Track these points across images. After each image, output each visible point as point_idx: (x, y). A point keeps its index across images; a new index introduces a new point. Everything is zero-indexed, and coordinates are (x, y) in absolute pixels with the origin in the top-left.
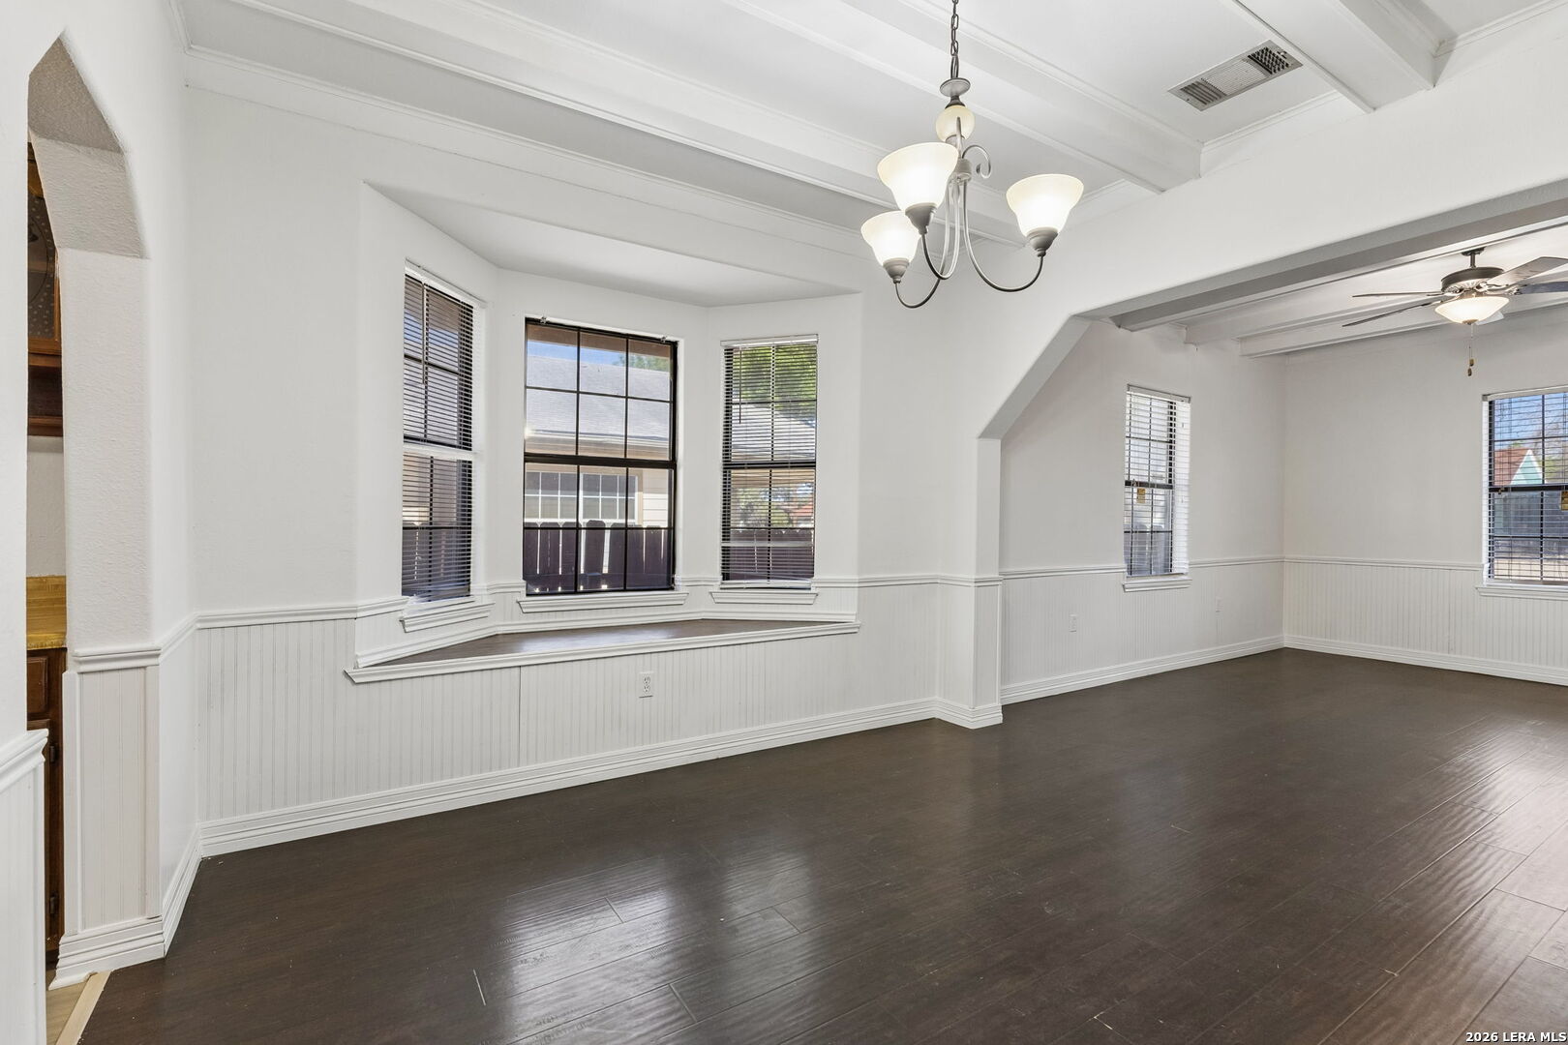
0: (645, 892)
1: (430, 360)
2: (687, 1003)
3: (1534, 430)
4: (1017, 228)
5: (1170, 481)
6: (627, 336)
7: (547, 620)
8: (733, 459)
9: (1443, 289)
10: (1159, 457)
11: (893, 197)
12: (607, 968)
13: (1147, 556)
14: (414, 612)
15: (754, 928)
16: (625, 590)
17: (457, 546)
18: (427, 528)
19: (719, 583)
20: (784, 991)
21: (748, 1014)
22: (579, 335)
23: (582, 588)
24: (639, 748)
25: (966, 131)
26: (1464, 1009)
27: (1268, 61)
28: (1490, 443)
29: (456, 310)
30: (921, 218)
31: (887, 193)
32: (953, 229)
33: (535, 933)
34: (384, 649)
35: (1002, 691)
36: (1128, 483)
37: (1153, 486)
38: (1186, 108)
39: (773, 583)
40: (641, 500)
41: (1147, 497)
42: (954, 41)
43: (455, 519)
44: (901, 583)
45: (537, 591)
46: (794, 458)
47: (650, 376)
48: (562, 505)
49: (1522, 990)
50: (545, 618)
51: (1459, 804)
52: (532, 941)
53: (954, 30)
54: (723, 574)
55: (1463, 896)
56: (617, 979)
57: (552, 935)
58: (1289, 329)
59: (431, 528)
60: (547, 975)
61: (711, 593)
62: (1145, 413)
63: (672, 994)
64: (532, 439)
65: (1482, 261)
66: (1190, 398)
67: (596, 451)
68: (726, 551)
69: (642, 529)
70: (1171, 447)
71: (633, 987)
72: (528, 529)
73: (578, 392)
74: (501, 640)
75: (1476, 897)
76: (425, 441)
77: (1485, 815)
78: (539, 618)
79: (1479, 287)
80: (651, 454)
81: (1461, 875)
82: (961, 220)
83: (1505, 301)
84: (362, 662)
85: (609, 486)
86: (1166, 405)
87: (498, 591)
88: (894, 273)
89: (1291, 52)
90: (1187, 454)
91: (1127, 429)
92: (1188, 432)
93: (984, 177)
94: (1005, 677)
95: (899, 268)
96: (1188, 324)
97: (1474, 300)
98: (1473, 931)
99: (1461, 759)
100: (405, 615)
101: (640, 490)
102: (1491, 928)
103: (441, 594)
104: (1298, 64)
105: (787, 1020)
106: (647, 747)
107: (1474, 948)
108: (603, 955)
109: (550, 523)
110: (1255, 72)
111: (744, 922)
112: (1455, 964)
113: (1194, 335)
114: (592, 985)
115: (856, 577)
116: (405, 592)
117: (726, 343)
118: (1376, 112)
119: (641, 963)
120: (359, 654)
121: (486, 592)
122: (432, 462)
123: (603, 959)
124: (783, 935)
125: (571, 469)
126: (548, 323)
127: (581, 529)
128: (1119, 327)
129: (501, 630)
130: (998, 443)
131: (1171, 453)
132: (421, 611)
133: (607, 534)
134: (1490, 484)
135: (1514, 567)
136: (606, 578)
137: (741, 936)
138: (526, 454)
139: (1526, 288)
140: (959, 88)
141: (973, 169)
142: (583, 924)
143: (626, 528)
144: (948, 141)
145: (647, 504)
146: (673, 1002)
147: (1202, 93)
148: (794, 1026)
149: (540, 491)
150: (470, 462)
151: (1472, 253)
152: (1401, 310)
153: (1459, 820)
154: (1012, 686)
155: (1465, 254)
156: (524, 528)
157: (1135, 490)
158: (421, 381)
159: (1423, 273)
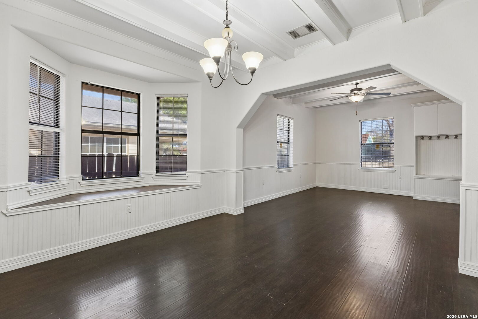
0: (127, 279)
1: (41, 94)
2: (142, 314)
3: (370, 130)
4: (245, 66)
5: (288, 142)
6: (122, 91)
7: (91, 188)
8: (160, 133)
9: (351, 93)
10: (286, 135)
11: (209, 53)
12: (113, 307)
13: (283, 163)
14: (34, 188)
15: (166, 285)
16: (121, 177)
17: (53, 163)
18: (40, 156)
19: (155, 174)
20: (176, 304)
21: (163, 314)
22: (103, 89)
23: (105, 177)
24: (127, 230)
25: (231, 36)
26: (356, 277)
27: (310, 28)
28: (361, 132)
29: (53, 77)
30: (217, 60)
31: (207, 52)
32: (227, 65)
33: (85, 300)
34: (21, 202)
35: (244, 203)
36: (278, 142)
37: (284, 143)
38: (290, 38)
39: (173, 173)
40: (128, 147)
41: (283, 146)
42: (227, 9)
43: (53, 153)
44: (213, 172)
45: (87, 178)
46: (180, 133)
47: (130, 105)
48: (98, 148)
49: (368, 270)
50: (90, 188)
51: (355, 224)
52: (84, 303)
53: (227, 5)
54: (156, 171)
55: (355, 248)
56: (116, 311)
57: (91, 299)
58: (316, 101)
59: (41, 156)
60: (89, 314)
61: (152, 177)
62: (282, 122)
63: (137, 312)
64: (85, 125)
65: (359, 86)
66: (293, 118)
67: (110, 129)
68: (157, 163)
69: (128, 156)
70: (289, 132)
71: (122, 312)
72: (83, 156)
73: (103, 109)
74: (72, 196)
75: (358, 248)
76: (39, 124)
77: (360, 226)
78: (87, 188)
79: (358, 93)
80: (131, 131)
81: (355, 243)
82: (229, 61)
83: (364, 97)
84: (10, 208)
85: (116, 142)
86: (287, 120)
87: (71, 179)
88: (210, 77)
89: (316, 27)
90: (293, 134)
91: (277, 127)
92: (293, 128)
93: (236, 50)
94: (245, 199)
95: (211, 75)
96: (292, 98)
97: (357, 96)
98: (357, 257)
99: (355, 213)
100: (30, 189)
101: (128, 143)
102: (361, 255)
103: (47, 180)
104: (317, 30)
105: (176, 313)
106: (129, 230)
107: (358, 261)
108: (111, 303)
109: (92, 154)
110: (307, 31)
111: (163, 284)
112: (354, 265)
113: (294, 101)
114: (107, 314)
115: (200, 171)
116: (29, 180)
117: (157, 95)
118: (335, 45)
119: (125, 304)
120: (8, 205)
121: (66, 179)
122: (42, 132)
123: (111, 304)
124: (175, 286)
125: (100, 136)
126: (91, 84)
127: (105, 156)
128: (275, 98)
129: (72, 193)
130: (242, 130)
131: (289, 134)
132: (37, 187)
133: (115, 158)
134: (361, 143)
135: (366, 164)
136: (114, 173)
137: (161, 289)
138: (82, 130)
139: (368, 94)
140: (229, 23)
141: (233, 48)
142: (104, 294)
143: (122, 156)
144: (225, 38)
145: (130, 148)
146: (137, 315)
147: (294, 34)
148: (178, 315)
149: (89, 143)
150: (59, 132)
151: (357, 84)
152: (342, 98)
153: (355, 228)
154: (247, 201)
155: (355, 84)
156: (81, 156)
157: (280, 144)
158: (37, 102)
159: (346, 88)
